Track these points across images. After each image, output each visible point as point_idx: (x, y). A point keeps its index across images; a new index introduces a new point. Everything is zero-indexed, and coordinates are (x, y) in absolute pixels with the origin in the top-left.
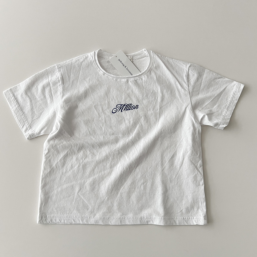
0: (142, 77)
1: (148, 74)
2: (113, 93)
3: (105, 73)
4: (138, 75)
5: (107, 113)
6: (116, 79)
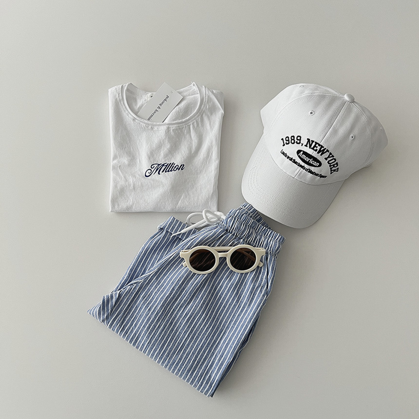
0: (190, 124)
1: (198, 119)
5: (137, 176)
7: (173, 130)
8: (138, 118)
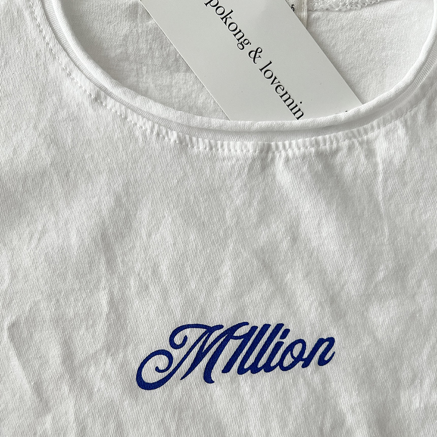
0: (371, 135)
1: (414, 118)
2: (156, 237)
3: (108, 94)
4: (342, 116)
5: (99, 384)
6: (181, 141)
7: (287, 160)
8: (117, 91)
